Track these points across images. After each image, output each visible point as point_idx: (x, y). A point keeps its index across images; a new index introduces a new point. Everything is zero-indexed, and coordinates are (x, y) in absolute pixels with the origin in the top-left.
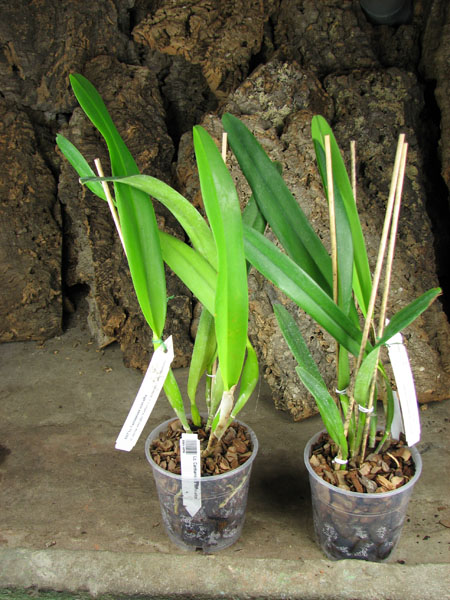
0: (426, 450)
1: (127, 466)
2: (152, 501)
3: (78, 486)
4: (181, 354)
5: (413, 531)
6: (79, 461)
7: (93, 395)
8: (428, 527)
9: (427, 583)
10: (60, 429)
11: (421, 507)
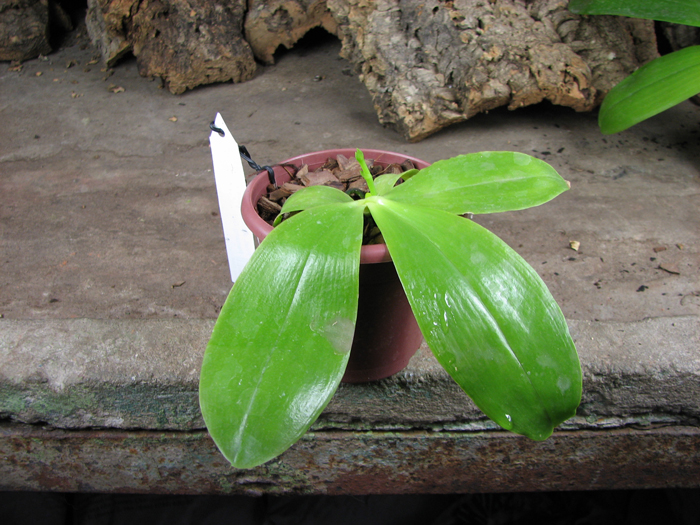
0: (621, 175)
1: (136, 206)
2: (175, 251)
3: (51, 236)
4: (229, 55)
5: (620, 280)
6: (58, 202)
7: (91, 121)
8: (642, 274)
9: (662, 345)
10: (34, 164)
11: (626, 248)
